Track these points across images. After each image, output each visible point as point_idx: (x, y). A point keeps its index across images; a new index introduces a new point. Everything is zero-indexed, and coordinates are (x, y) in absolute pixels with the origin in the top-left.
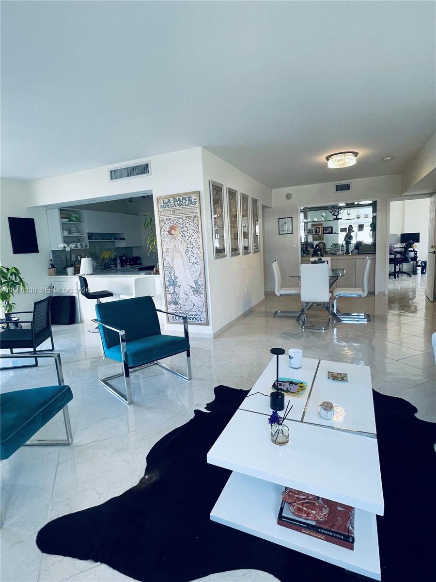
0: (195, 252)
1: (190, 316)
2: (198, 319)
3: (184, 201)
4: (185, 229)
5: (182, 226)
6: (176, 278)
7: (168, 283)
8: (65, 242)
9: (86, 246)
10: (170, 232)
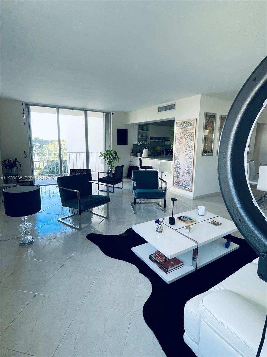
0: (190, 151)
1: (183, 185)
2: (187, 188)
3: (188, 124)
4: (187, 139)
5: (186, 137)
6: (179, 164)
7: (176, 166)
8: (139, 141)
9: (149, 143)
10: (179, 140)
